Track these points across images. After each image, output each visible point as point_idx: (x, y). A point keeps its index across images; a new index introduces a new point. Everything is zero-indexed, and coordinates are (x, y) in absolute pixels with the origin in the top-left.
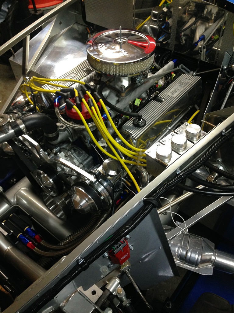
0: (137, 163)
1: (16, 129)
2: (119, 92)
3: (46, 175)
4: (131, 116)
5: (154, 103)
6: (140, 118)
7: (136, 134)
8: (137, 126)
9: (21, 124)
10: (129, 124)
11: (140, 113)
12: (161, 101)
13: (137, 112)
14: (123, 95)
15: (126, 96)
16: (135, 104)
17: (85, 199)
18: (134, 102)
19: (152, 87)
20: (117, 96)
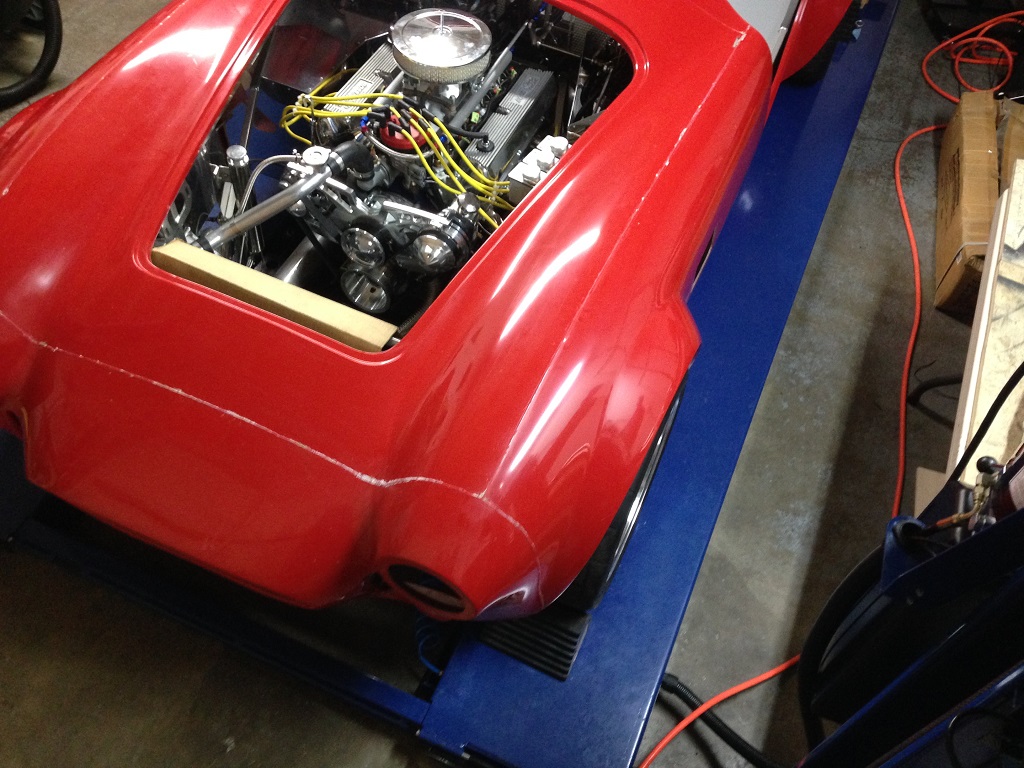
1: (333, 165)
2: (445, 105)
3: (365, 233)
4: (471, 139)
5: (496, 118)
6: (486, 138)
7: (485, 160)
8: (483, 150)
9: (337, 158)
10: (472, 148)
11: (484, 130)
12: (505, 113)
13: (478, 131)
14: (454, 109)
15: (458, 109)
16: (473, 120)
17: (438, 248)
18: (470, 117)
19: (488, 93)
20: (442, 111)
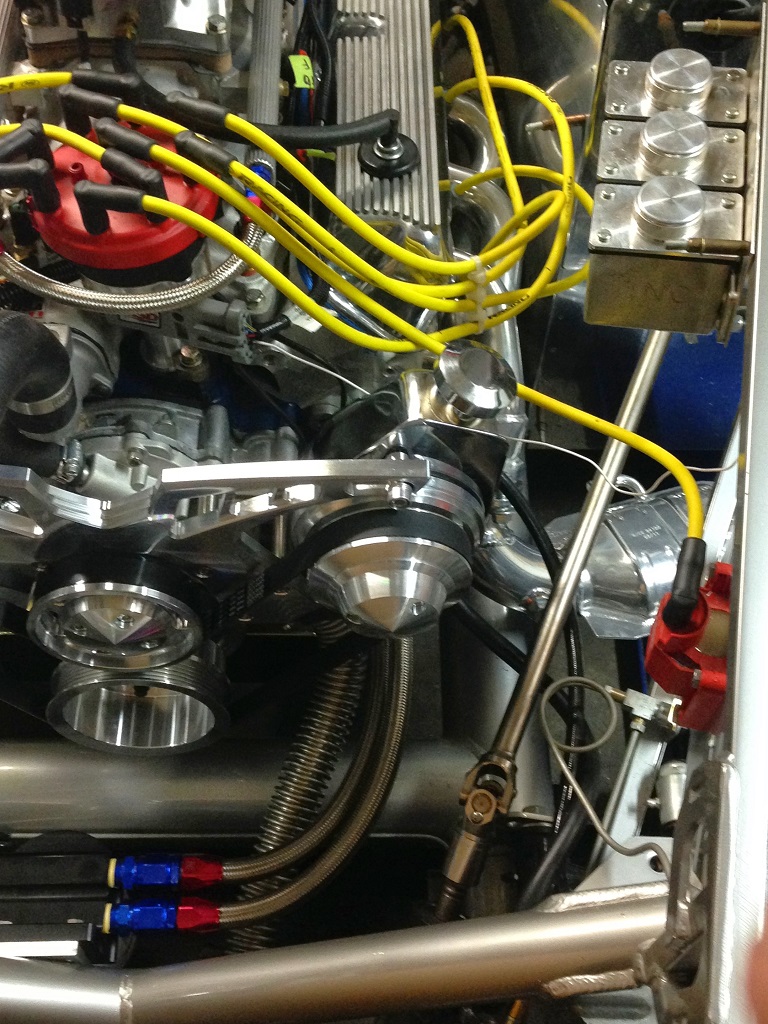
0: (476, 322)
3: (109, 586)
4: (327, 145)
7: (419, 204)
8: (388, 173)
10: (354, 177)
14: (228, 62)
17: (406, 566)
